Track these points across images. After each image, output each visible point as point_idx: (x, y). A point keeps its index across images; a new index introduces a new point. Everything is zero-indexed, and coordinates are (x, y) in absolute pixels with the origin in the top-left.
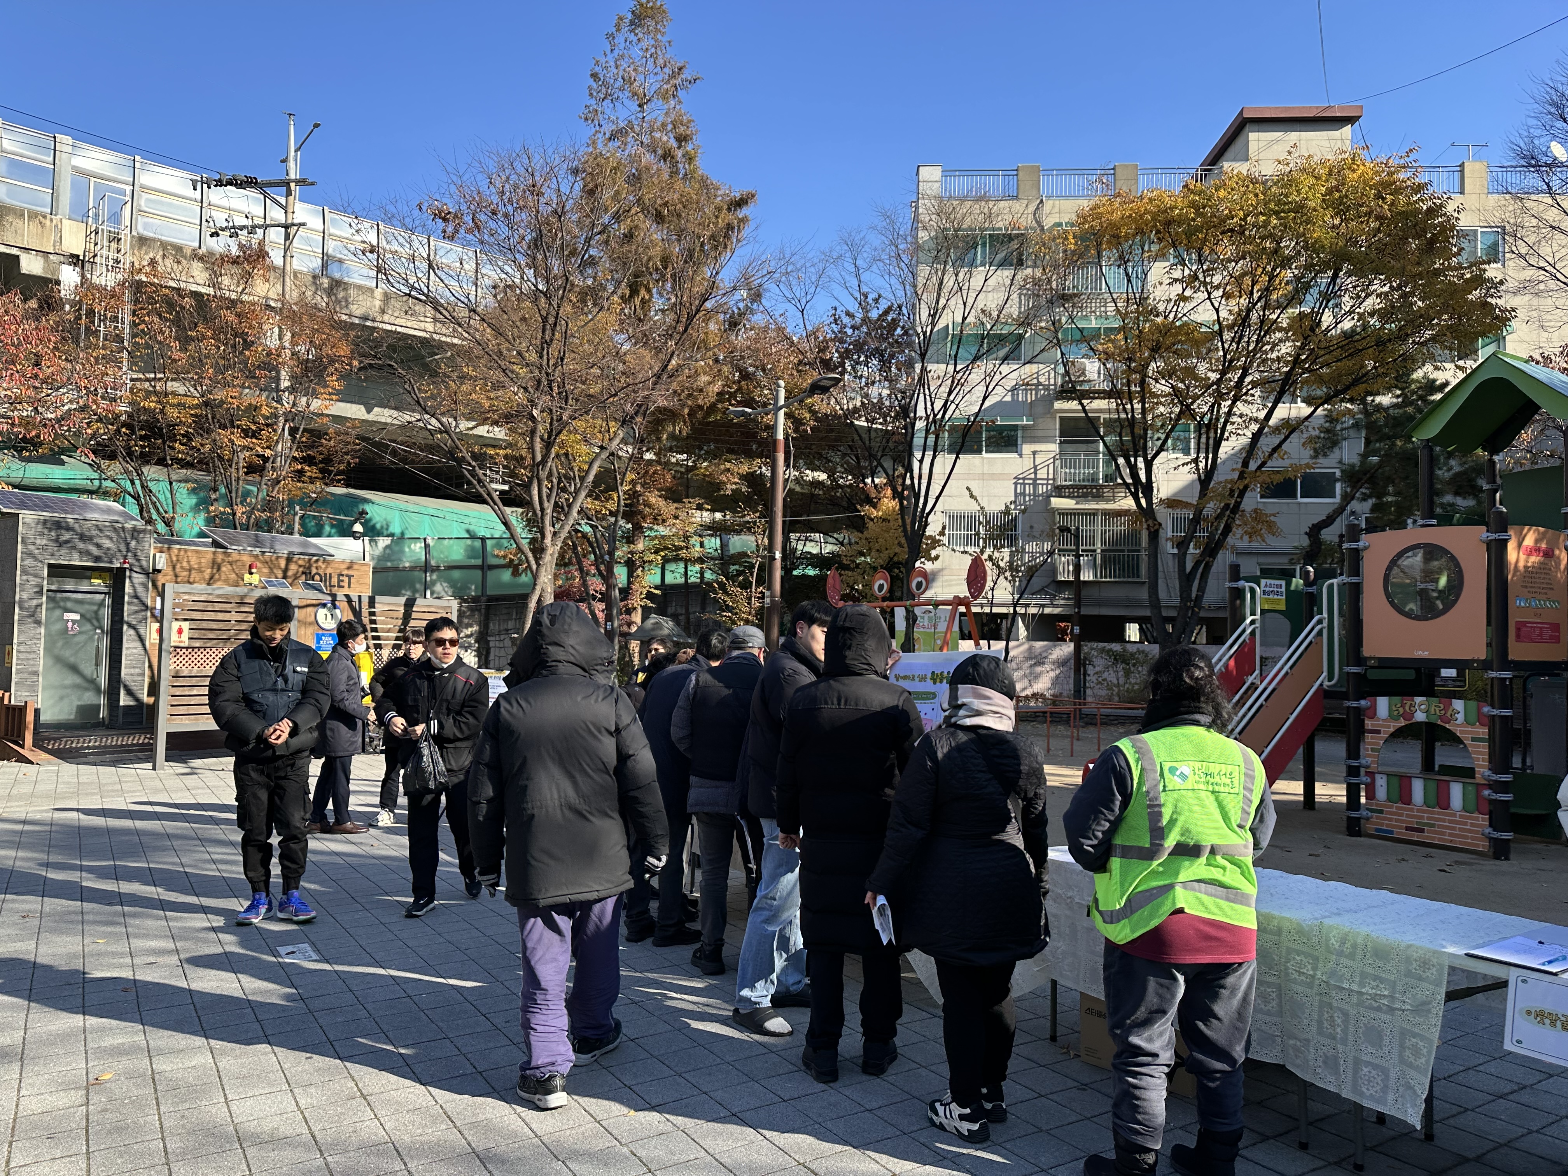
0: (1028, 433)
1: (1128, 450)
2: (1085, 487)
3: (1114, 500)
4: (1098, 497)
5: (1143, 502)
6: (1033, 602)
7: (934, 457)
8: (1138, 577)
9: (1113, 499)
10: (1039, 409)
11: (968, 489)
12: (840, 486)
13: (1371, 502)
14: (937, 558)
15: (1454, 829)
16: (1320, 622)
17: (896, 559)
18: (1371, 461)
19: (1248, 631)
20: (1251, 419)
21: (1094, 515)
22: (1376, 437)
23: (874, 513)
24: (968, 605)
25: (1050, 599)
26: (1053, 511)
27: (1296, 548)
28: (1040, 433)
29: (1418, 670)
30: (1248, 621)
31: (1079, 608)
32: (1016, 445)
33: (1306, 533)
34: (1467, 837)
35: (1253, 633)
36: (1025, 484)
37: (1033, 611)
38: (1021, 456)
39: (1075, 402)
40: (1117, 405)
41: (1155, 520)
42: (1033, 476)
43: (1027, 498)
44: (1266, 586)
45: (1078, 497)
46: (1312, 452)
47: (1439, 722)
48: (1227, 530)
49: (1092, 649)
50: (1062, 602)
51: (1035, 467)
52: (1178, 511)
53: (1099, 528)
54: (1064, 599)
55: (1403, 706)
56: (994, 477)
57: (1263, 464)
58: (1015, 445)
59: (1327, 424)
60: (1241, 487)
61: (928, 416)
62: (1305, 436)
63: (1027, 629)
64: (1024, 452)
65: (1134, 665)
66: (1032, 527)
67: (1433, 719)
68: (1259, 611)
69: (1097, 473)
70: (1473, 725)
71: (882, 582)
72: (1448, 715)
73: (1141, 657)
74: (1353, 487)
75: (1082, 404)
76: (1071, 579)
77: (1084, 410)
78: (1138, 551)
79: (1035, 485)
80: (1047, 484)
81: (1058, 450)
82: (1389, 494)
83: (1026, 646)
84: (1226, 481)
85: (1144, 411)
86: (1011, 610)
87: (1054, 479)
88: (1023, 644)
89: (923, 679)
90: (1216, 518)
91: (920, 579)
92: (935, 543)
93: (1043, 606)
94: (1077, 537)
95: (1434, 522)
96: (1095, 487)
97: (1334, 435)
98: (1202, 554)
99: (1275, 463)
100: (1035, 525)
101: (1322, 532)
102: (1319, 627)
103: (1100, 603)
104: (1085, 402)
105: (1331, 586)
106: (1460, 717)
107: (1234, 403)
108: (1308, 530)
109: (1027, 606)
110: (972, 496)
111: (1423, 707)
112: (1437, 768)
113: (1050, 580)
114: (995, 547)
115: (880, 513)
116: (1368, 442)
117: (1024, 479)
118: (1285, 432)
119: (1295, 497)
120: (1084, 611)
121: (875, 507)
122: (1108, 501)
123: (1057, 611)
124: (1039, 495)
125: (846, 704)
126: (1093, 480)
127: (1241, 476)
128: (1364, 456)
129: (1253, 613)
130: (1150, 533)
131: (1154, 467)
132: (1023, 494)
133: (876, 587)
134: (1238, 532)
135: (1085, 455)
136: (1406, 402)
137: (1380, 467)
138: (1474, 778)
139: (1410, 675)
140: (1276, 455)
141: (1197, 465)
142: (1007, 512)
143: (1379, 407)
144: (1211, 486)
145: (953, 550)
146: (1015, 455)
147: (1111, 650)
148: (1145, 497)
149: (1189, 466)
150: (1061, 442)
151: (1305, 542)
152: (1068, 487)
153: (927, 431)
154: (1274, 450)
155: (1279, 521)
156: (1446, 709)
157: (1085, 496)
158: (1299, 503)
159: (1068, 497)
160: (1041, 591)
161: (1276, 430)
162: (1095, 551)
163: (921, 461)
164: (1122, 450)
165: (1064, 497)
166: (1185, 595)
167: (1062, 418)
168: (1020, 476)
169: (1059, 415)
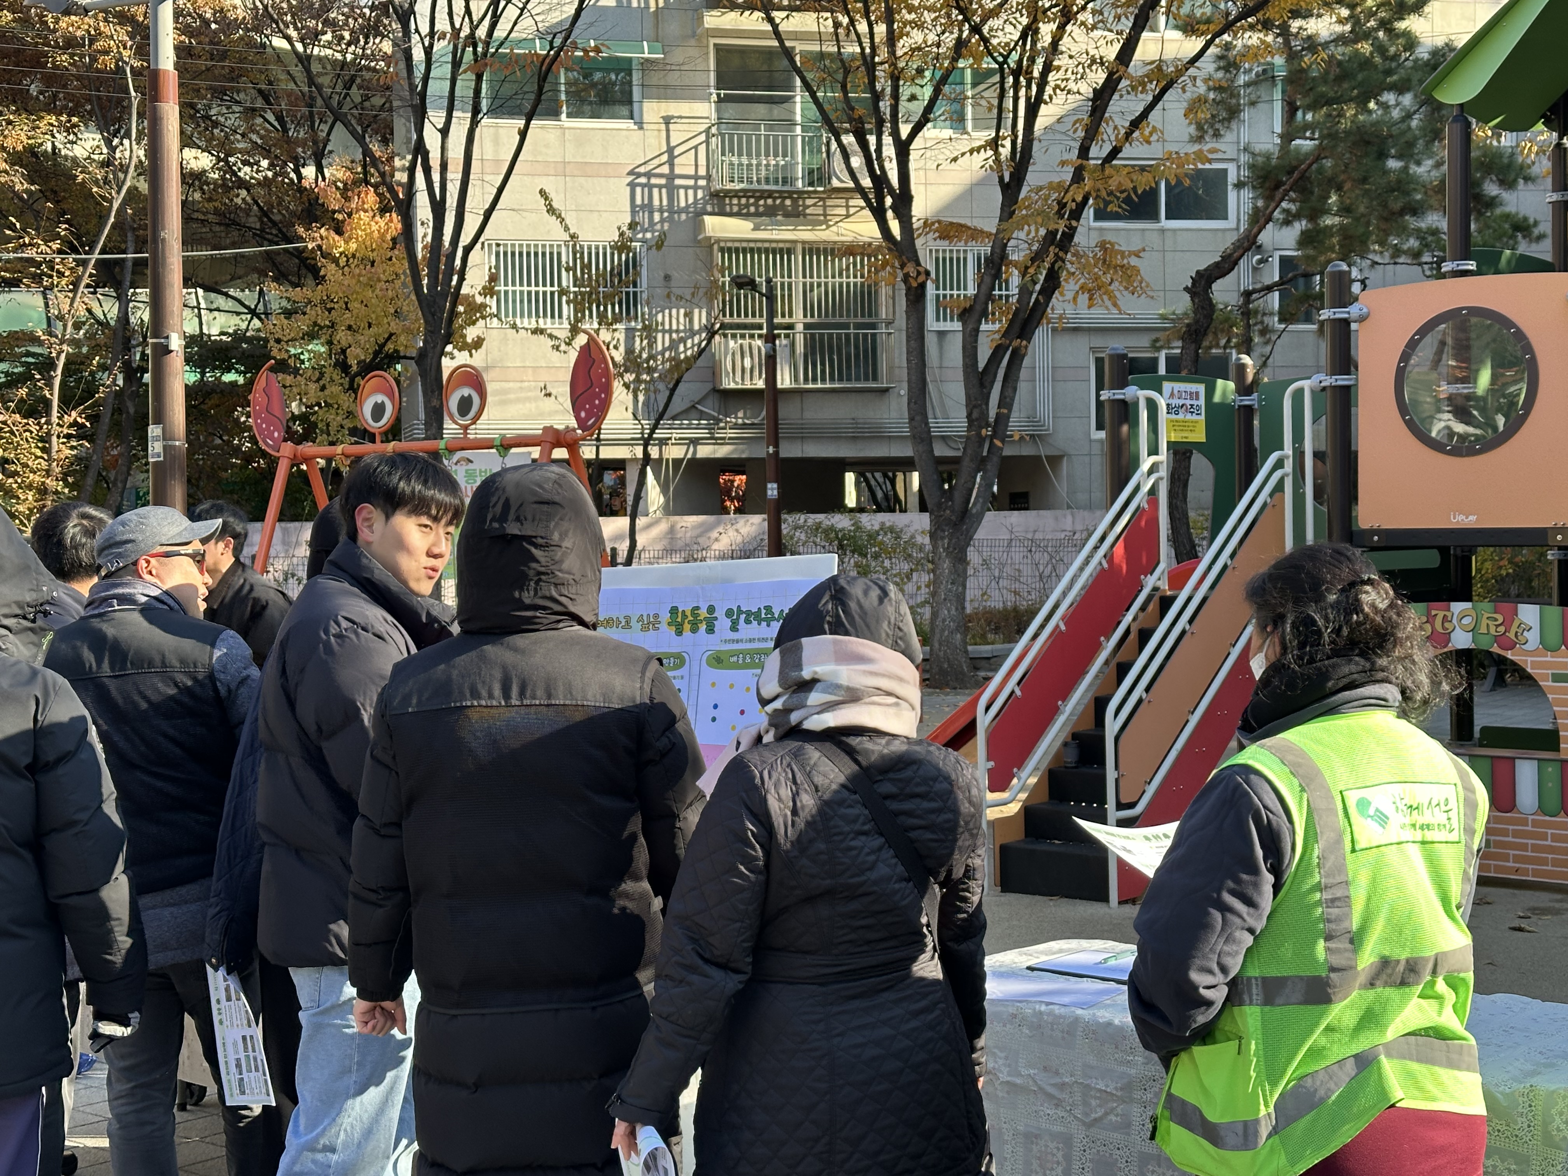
0: (655, 78)
1: (861, 120)
2: (770, 194)
3: (826, 222)
4: (796, 215)
5: (895, 226)
6: (676, 434)
7: (474, 123)
8: (875, 379)
9: (824, 220)
10: (673, 28)
11: (542, 193)
12: (242, 184)
13: (1300, 226)
14: (478, 343)
15: (1524, 847)
16: (1279, 464)
17: (390, 347)
18: (1298, 148)
19: (1146, 488)
20: (1093, 61)
21: (789, 252)
22: (1308, 101)
23: (339, 245)
24: (573, 446)
25: (708, 427)
26: (709, 244)
27: (1163, 317)
28: (673, 78)
29: (1444, 551)
30: (1145, 466)
31: (776, 446)
32: (630, 102)
33: (1186, 289)
34: (1544, 862)
35: (1153, 491)
36: (651, 187)
37: (675, 452)
38: (640, 125)
39: (758, 14)
40: (837, 25)
41: (918, 264)
42: (665, 169)
43: (657, 217)
44: (1172, 395)
45: (757, 214)
46: (1192, 129)
47: (1495, 649)
48: (1052, 283)
49: (796, 528)
50: (730, 433)
51: (670, 150)
52: (961, 246)
53: (798, 281)
54: (736, 426)
55: (1431, 619)
56: (587, 170)
57: (1115, 152)
58: (627, 100)
59: (1220, 74)
60: (1079, 199)
61: (456, 32)
62: (1188, 95)
63: (664, 489)
64: (646, 118)
65: (876, 556)
66: (667, 278)
67: (1485, 643)
68: (1163, 446)
69: (792, 166)
70: (1554, 650)
71: (380, 398)
72: (1511, 635)
73: (888, 539)
74: (1269, 198)
75: (771, 20)
76: (760, 384)
77: (777, 33)
78: (873, 326)
79: (671, 189)
80: (696, 188)
81: (714, 116)
82: (1327, 212)
83: (663, 526)
84: (1051, 187)
85: (892, 39)
86: (639, 452)
87: (708, 177)
88: (657, 522)
89: (650, 624)
90: (1033, 260)
91: (466, 391)
92: (476, 311)
93: (695, 442)
94: (771, 297)
95: (1472, 265)
96: (790, 194)
97: (1232, 96)
98: (1006, 334)
99: (1133, 152)
100: (675, 274)
101: (1215, 286)
102: (1278, 474)
103: (804, 434)
104: (778, 15)
105: (1298, 395)
106: (1533, 638)
107: (1062, 28)
108: (1189, 284)
109: (663, 442)
110: (551, 210)
111: (1466, 621)
112: (1477, 734)
113: (709, 386)
114: (602, 317)
115: (353, 246)
116: (1291, 110)
117: (649, 175)
118: (1153, 87)
119: (1155, 217)
120: (790, 450)
121: (339, 232)
122: (815, 223)
123: (723, 452)
124: (680, 211)
125: (522, 694)
126: (785, 181)
127: (1078, 176)
128: (1287, 137)
129: (1154, 450)
130: (909, 289)
131: (913, 156)
132: (648, 207)
133: (367, 409)
134: (1069, 287)
135: (770, 128)
136: (1358, 34)
137: (1318, 159)
138: (1557, 749)
139: (1430, 559)
140: (1136, 134)
141: (997, 153)
142: (621, 246)
143: (1312, 44)
144: (1022, 195)
145: (514, 326)
146: (629, 124)
147: (832, 528)
148: (898, 215)
149: (983, 155)
150: (720, 100)
151: (1183, 304)
152: (736, 194)
153: (456, 64)
154: (1135, 124)
155: (1145, 266)
156: (1507, 623)
157: (770, 212)
158: (1163, 231)
159: (738, 215)
160: (692, 411)
161: (1139, 85)
162: (791, 327)
163: (445, 132)
164: (850, 120)
165: (731, 215)
166: (975, 415)
167: (718, 48)
168: (642, 170)
169: (712, 41)
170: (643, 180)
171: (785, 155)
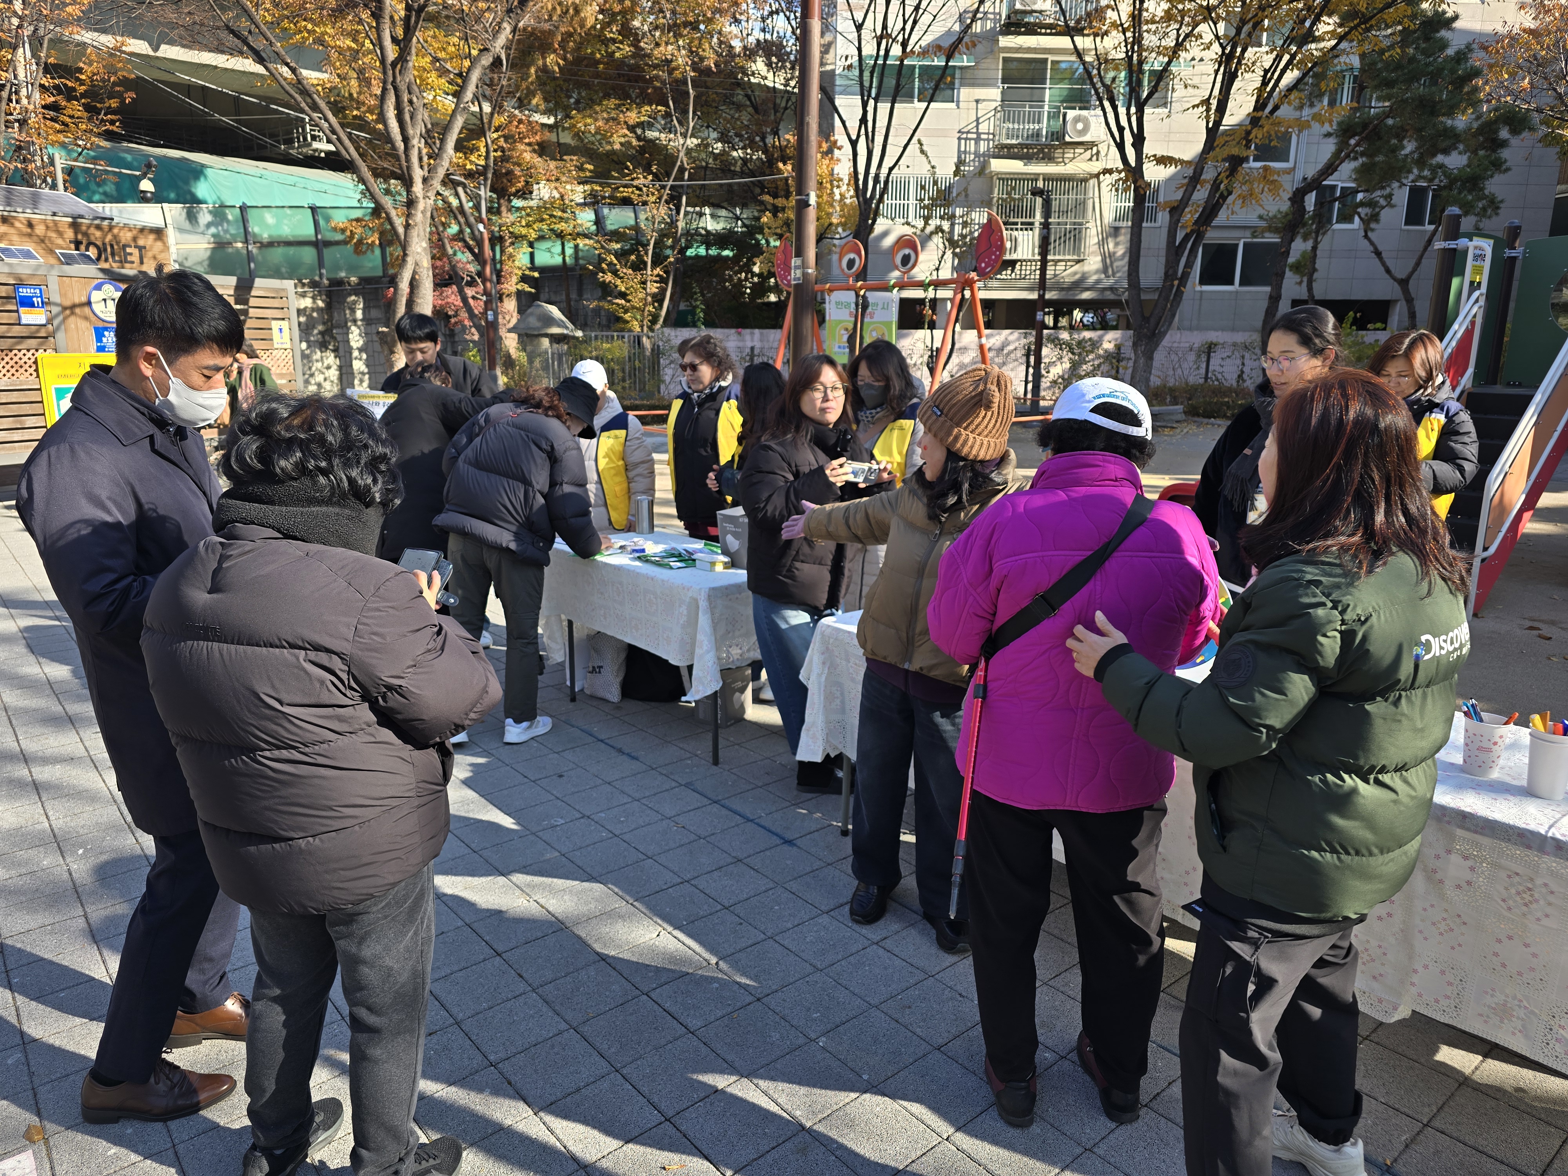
0: (968, 77)
2: (1027, 146)
4: (1049, 158)
5: (1131, 156)
9: (1063, 161)
26: (993, 176)
28: (980, 76)
32: (953, 93)
33: (1291, 198)
38: (959, 105)
41: (1144, 180)
42: (975, 130)
51: (977, 119)
58: (951, 92)
64: (963, 100)
66: (967, 196)
69: (1042, 130)
71: (852, 256)
78: (1080, 224)
79: (977, 141)
80: (989, 142)
81: (1000, 99)
87: (994, 135)
91: (907, 251)
96: (1039, 146)
98: (1196, 223)
108: (1292, 195)
117: (968, 132)
122: (1057, 162)
124: (980, 155)
126: (1037, 138)
130: (1137, 195)
133: (844, 263)
135: (1030, 106)
146: (953, 105)
150: (1003, 90)
152: (1010, 146)
165: (1007, 158)
166: (1171, 272)
167: (1005, 60)
168: (965, 130)
169: (1002, 55)
170: (964, 136)
171: (1039, 123)
